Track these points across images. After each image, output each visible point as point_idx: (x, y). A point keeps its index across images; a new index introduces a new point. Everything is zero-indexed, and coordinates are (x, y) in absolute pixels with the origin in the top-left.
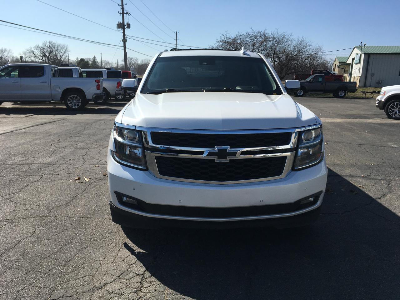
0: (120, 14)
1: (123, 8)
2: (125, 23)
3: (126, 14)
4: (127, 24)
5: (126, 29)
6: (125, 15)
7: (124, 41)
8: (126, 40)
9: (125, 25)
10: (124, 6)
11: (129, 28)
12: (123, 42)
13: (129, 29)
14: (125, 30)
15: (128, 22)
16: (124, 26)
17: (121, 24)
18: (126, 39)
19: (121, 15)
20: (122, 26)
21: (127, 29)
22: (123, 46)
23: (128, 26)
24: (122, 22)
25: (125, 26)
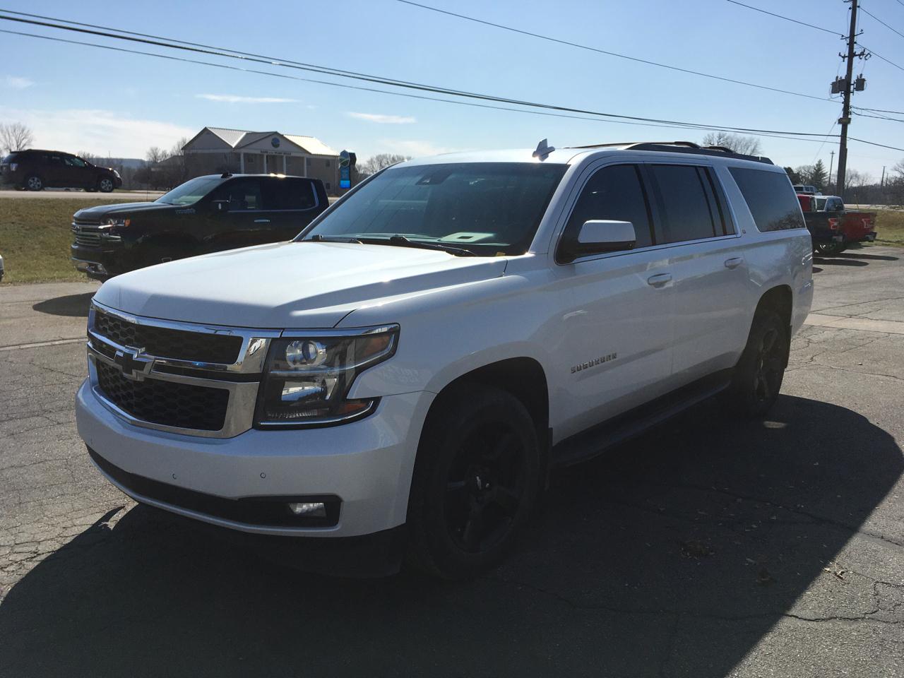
0: (844, 57)
1: (851, 44)
2: (854, 79)
3: (859, 55)
4: (858, 80)
5: (853, 92)
6: (856, 59)
7: (845, 122)
8: (850, 119)
9: (852, 83)
10: (856, 39)
11: (863, 90)
12: (840, 126)
13: (860, 92)
14: (851, 94)
15: (861, 75)
16: (849, 84)
17: (842, 81)
18: (849, 117)
19: (846, 59)
20: (843, 87)
21: (855, 92)
22: (840, 134)
23: (860, 84)
24: (843, 78)
25: (852, 87)
